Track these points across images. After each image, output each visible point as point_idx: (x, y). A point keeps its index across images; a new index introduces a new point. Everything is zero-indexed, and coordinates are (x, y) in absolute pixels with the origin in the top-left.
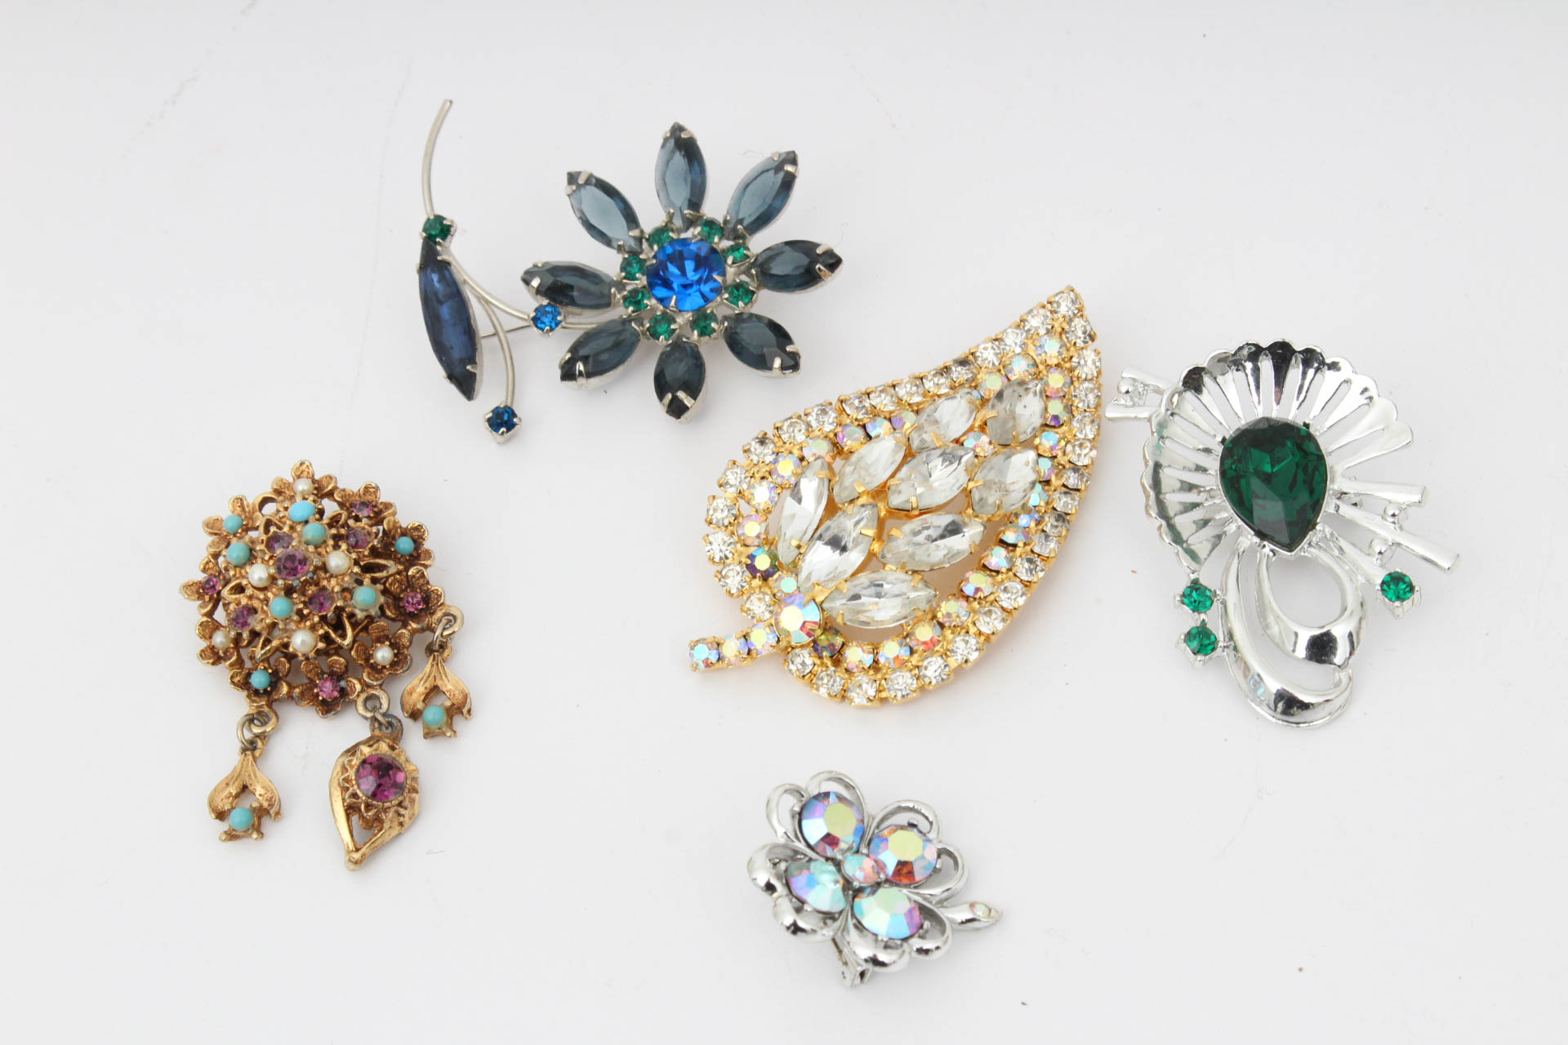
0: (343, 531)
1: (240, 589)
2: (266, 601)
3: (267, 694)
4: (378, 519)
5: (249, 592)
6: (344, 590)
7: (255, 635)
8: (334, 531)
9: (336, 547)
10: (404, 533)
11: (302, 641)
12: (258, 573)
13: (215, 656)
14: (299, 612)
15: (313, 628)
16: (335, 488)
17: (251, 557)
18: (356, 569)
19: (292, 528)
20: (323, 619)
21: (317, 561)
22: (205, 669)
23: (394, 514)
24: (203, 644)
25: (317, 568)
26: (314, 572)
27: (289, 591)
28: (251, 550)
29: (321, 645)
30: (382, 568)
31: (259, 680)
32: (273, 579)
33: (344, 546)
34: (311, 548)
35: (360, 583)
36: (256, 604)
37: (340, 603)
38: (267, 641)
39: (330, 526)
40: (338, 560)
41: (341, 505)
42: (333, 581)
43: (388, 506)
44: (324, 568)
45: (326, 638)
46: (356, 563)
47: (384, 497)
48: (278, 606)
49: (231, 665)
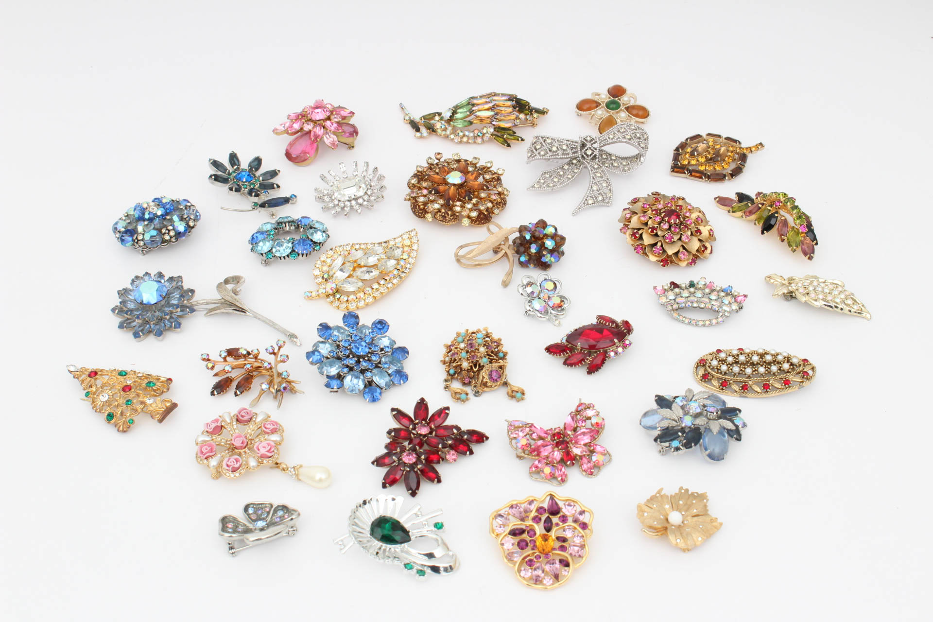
0: (487, 344)
1: (456, 348)
2: (461, 353)
3: (452, 376)
4: (497, 347)
5: (458, 349)
6: (480, 357)
7: (455, 360)
8: (485, 343)
9: (484, 346)
10: (502, 352)
11: (465, 365)
12: (462, 345)
13: (444, 362)
14: (467, 358)
15: (469, 363)
16: (491, 336)
17: (463, 341)
18: (486, 354)
19: (475, 339)
20: (472, 362)
21: (477, 347)
22: (441, 364)
23: (502, 347)
24: (443, 359)
25: (476, 349)
26: (475, 349)
27: (467, 352)
28: (464, 340)
29: (469, 368)
30: (492, 356)
31: (452, 372)
32: (465, 347)
33: (485, 347)
34: (477, 344)
35: (485, 357)
36: (459, 353)
37: (478, 359)
38: (457, 362)
39: (485, 341)
40: (482, 349)
41: (491, 340)
42: (479, 354)
43: (502, 344)
44: (478, 350)
45: (471, 367)
46: (487, 352)
47: (502, 342)
48: (464, 354)
49: (447, 366)
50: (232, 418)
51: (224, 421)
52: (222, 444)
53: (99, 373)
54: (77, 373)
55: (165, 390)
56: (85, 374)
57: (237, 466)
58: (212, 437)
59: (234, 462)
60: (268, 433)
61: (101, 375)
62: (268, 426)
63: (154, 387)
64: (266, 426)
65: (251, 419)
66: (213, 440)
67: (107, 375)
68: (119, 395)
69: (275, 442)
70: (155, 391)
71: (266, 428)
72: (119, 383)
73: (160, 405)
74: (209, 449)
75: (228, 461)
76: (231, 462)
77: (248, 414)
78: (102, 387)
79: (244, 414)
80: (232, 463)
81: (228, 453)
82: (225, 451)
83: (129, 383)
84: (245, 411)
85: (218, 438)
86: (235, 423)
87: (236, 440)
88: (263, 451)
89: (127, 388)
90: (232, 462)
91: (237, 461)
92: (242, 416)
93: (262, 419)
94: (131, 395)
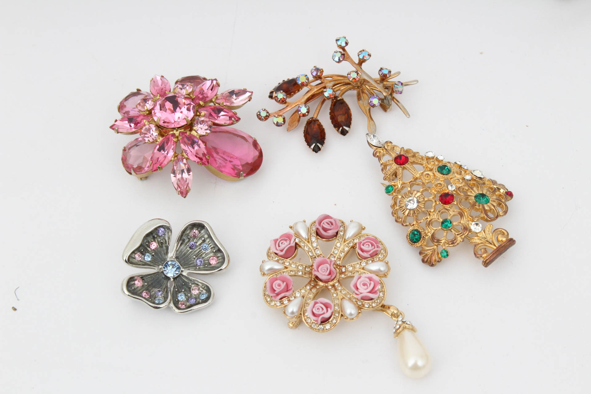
50: (308, 231)
51: (298, 235)
52: (300, 273)
53: (411, 160)
54: (379, 150)
55: (501, 213)
56: (390, 155)
57: (327, 315)
58: (284, 263)
59: (323, 309)
60: (365, 258)
61: (413, 163)
62: (365, 248)
63: (485, 206)
64: (362, 247)
65: (337, 233)
66: (286, 268)
67: (422, 164)
68: (434, 204)
69: (377, 273)
70: (486, 212)
71: (362, 251)
72: (436, 186)
73: (489, 237)
74: (283, 285)
75: (314, 307)
76: (318, 309)
77: (332, 224)
78: (412, 184)
79: (326, 226)
80: (321, 312)
81: (311, 289)
82: (306, 286)
83: (451, 189)
84: (327, 220)
85: (292, 265)
86: (313, 239)
87: (319, 269)
88: (364, 291)
89: (446, 199)
90: (321, 309)
91: (327, 306)
92: (325, 230)
93: (354, 234)
94: (452, 211)
